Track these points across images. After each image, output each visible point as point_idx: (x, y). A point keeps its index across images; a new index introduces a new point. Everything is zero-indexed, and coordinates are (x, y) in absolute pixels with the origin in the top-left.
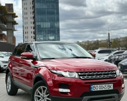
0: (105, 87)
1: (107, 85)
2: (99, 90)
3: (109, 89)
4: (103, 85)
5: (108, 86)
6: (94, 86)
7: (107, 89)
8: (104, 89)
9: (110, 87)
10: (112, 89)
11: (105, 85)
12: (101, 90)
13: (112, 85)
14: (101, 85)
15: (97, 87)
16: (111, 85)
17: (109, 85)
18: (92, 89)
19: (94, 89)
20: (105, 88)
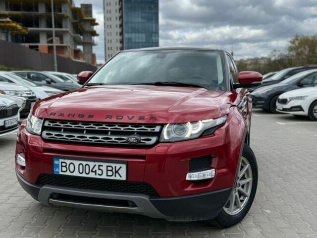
0: (96, 168)
1: (105, 165)
2: (76, 174)
3: (113, 178)
4: (92, 164)
5: (110, 168)
6: (63, 160)
7: (104, 176)
8: (92, 175)
9: (116, 172)
10: (124, 178)
11: (97, 164)
12: (84, 175)
13: (124, 166)
14: (84, 163)
15: (72, 165)
16: (118, 166)
17: (113, 165)
18: (57, 170)
19: (64, 169)
20: (100, 172)
